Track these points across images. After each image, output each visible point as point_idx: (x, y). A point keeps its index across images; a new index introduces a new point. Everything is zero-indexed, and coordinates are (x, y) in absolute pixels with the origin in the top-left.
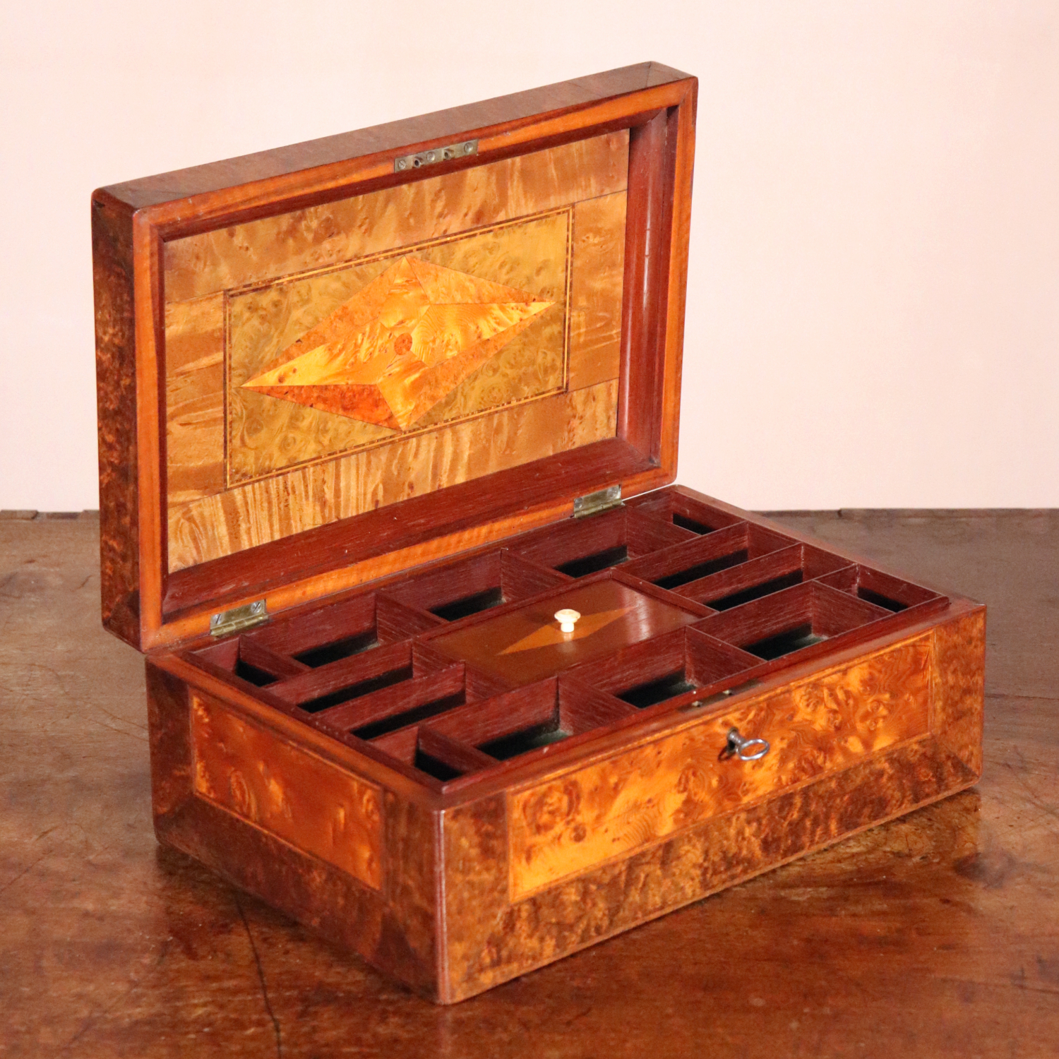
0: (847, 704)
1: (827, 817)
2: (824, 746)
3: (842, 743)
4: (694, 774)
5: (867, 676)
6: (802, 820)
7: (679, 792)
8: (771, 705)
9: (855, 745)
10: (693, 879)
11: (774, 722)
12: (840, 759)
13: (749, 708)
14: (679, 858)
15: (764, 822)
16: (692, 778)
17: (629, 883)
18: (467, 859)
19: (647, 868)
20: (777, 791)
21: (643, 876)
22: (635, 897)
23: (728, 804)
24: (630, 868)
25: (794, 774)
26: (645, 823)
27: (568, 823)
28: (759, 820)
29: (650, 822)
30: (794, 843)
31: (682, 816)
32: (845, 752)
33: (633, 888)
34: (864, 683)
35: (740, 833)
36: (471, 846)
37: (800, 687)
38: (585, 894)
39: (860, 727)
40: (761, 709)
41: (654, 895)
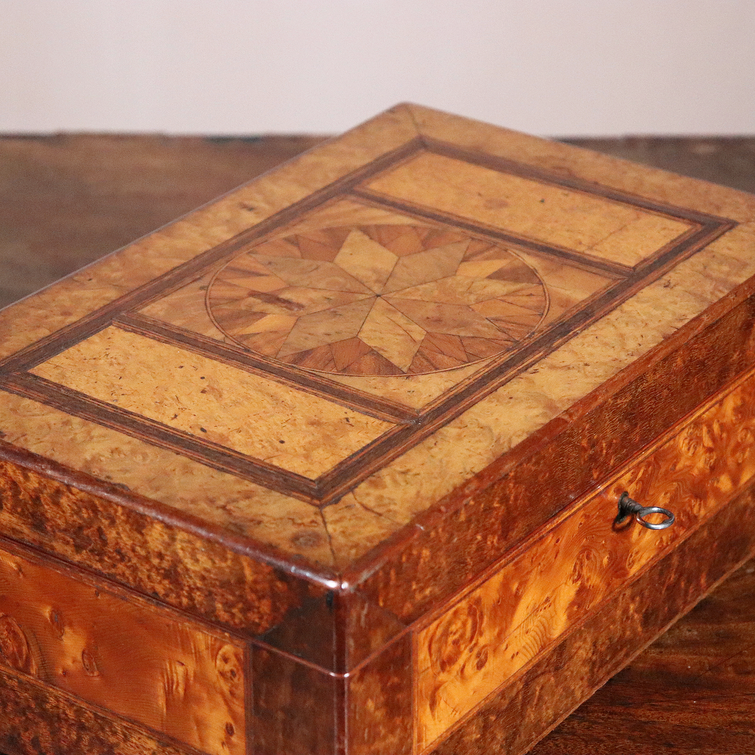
0: (722, 439)
1: (699, 571)
2: (699, 492)
3: (715, 484)
4: (588, 558)
5: (739, 403)
6: (678, 581)
7: (574, 582)
8: (658, 457)
9: (725, 483)
10: (582, 679)
11: (660, 476)
12: (712, 502)
13: (638, 467)
14: (571, 658)
15: (646, 593)
16: (586, 562)
17: (526, 702)
18: (373, 726)
19: (542, 680)
20: (658, 554)
21: (538, 688)
22: (531, 715)
23: (616, 582)
24: (527, 684)
25: (674, 531)
26: (542, 628)
27: (471, 650)
28: (641, 593)
29: (546, 625)
30: (669, 609)
31: (575, 608)
32: (717, 492)
33: (529, 707)
34: (737, 410)
35: (626, 611)
36: (377, 708)
37: (683, 429)
38: (485, 728)
39: (731, 462)
40: (649, 464)
41: (547, 708)
